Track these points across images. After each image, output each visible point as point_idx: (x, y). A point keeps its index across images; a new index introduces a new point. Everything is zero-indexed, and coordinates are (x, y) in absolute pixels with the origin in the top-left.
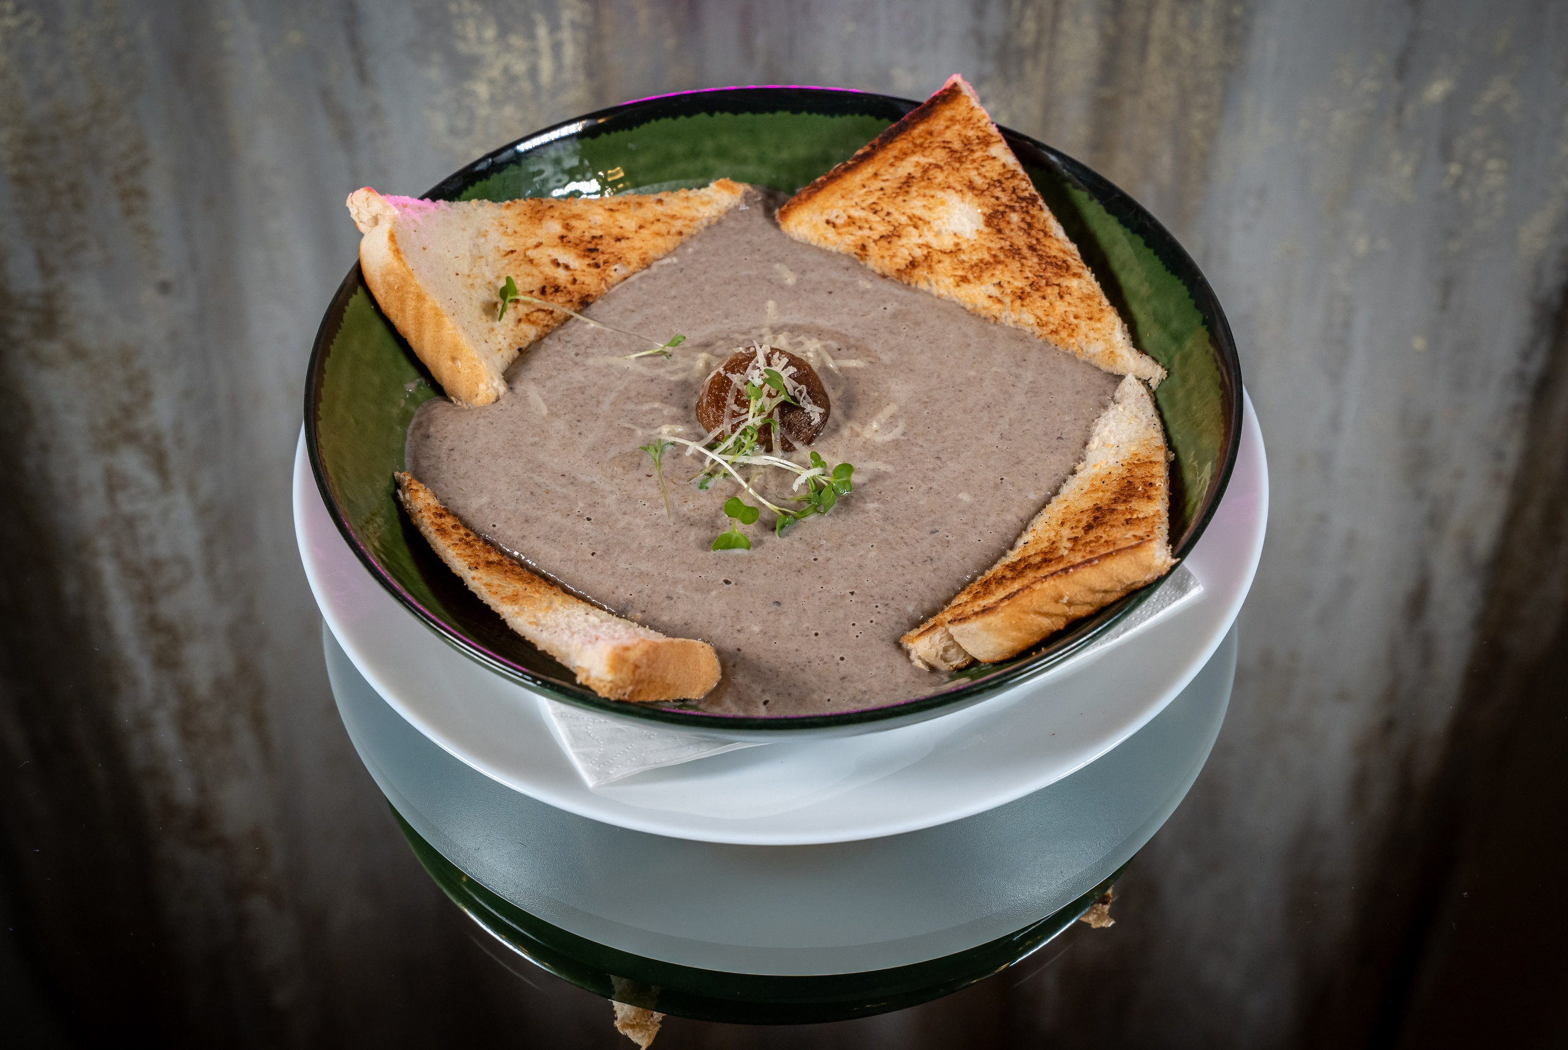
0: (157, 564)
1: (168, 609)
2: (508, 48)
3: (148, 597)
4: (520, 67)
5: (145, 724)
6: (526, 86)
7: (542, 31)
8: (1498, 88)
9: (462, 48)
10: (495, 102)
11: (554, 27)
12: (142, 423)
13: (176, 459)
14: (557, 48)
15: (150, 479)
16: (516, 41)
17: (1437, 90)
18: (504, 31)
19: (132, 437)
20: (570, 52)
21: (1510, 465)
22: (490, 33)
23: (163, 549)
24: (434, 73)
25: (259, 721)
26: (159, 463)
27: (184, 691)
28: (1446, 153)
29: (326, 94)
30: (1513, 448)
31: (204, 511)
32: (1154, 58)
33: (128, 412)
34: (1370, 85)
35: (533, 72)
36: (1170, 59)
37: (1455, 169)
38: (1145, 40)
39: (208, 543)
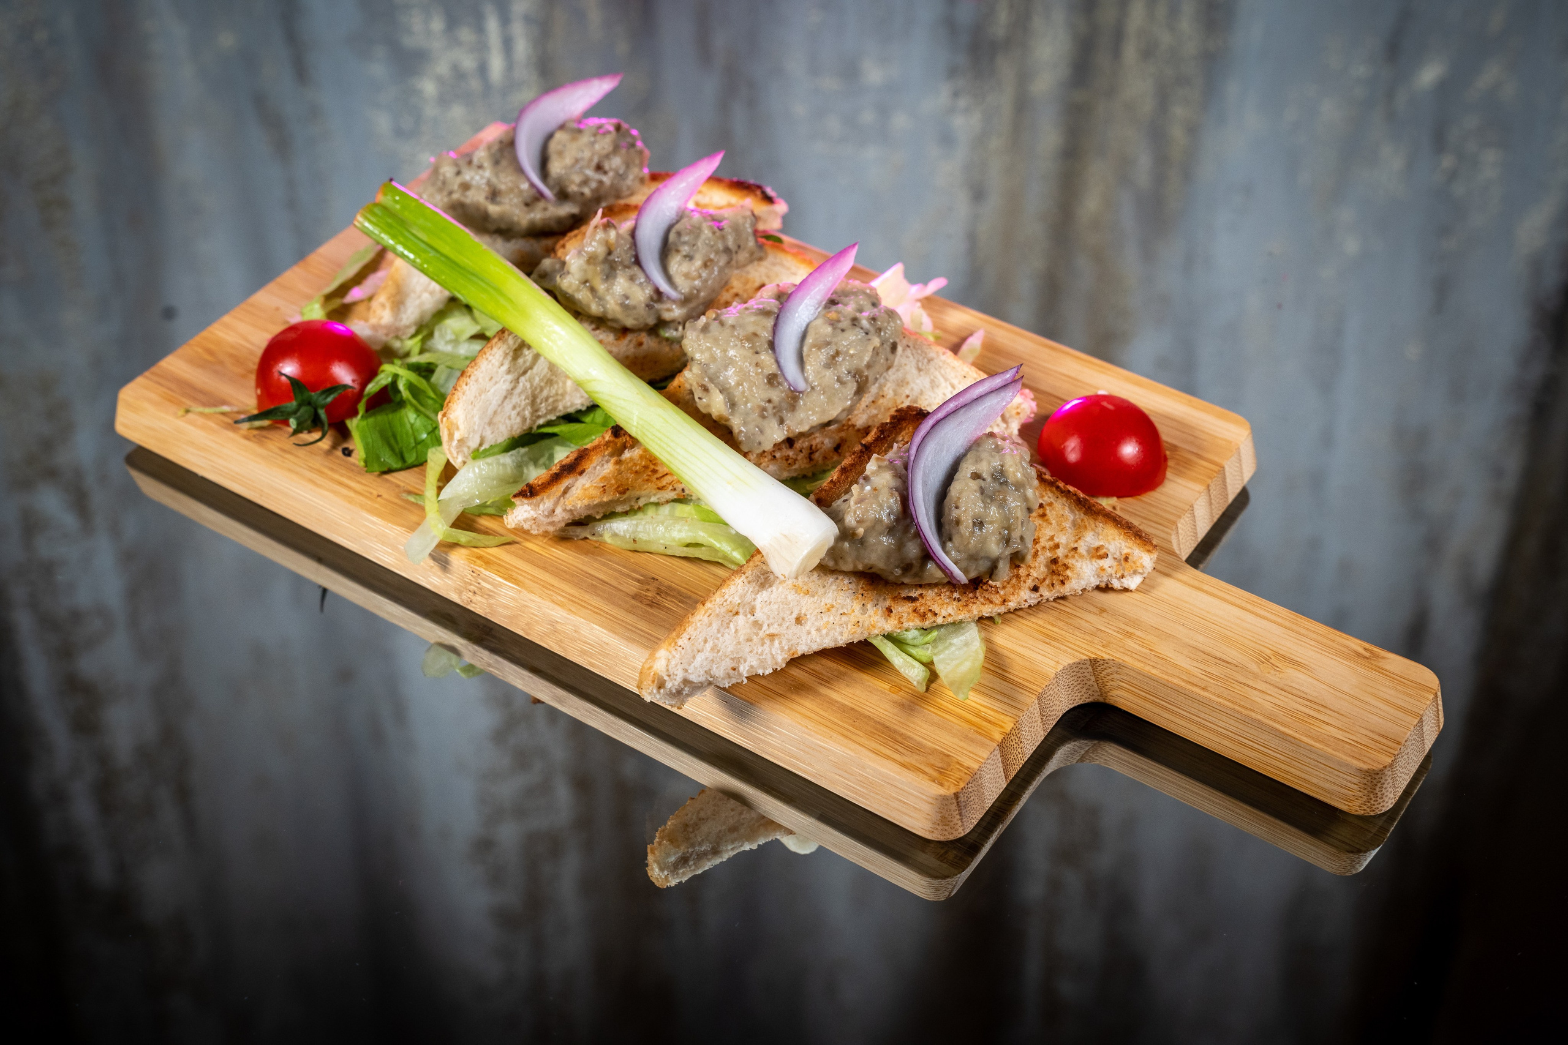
0: (76, 616)
1: (88, 666)
2: (455, 42)
3: (65, 652)
4: (468, 63)
5: (59, 797)
6: (475, 84)
7: (492, 25)
8: (1491, 74)
9: (409, 42)
10: (444, 101)
11: (505, 20)
12: (63, 458)
13: (99, 499)
14: (508, 44)
15: (69, 520)
16: (466, 34)
17: (1429, 75)
18: (452, 24)
19: (51, 474)
20: (522, 48)
21: (1510, 483)
22: (437, 24)
23: (83, 598)
24: (378, 69)
25: (183, 794)
26: (80, 503)
27: (103, 759)
28: (1439, 142)
29: (260, 101)
30: (1513, 464)
31: (127, 557)
32: (1130, 52)
33: (48, 445)
34: (1361, 70)
35: (483, 69)
36: (1148, 53)
37: (1447, 161)
38: (1118, 36)
39: (133, 593)
